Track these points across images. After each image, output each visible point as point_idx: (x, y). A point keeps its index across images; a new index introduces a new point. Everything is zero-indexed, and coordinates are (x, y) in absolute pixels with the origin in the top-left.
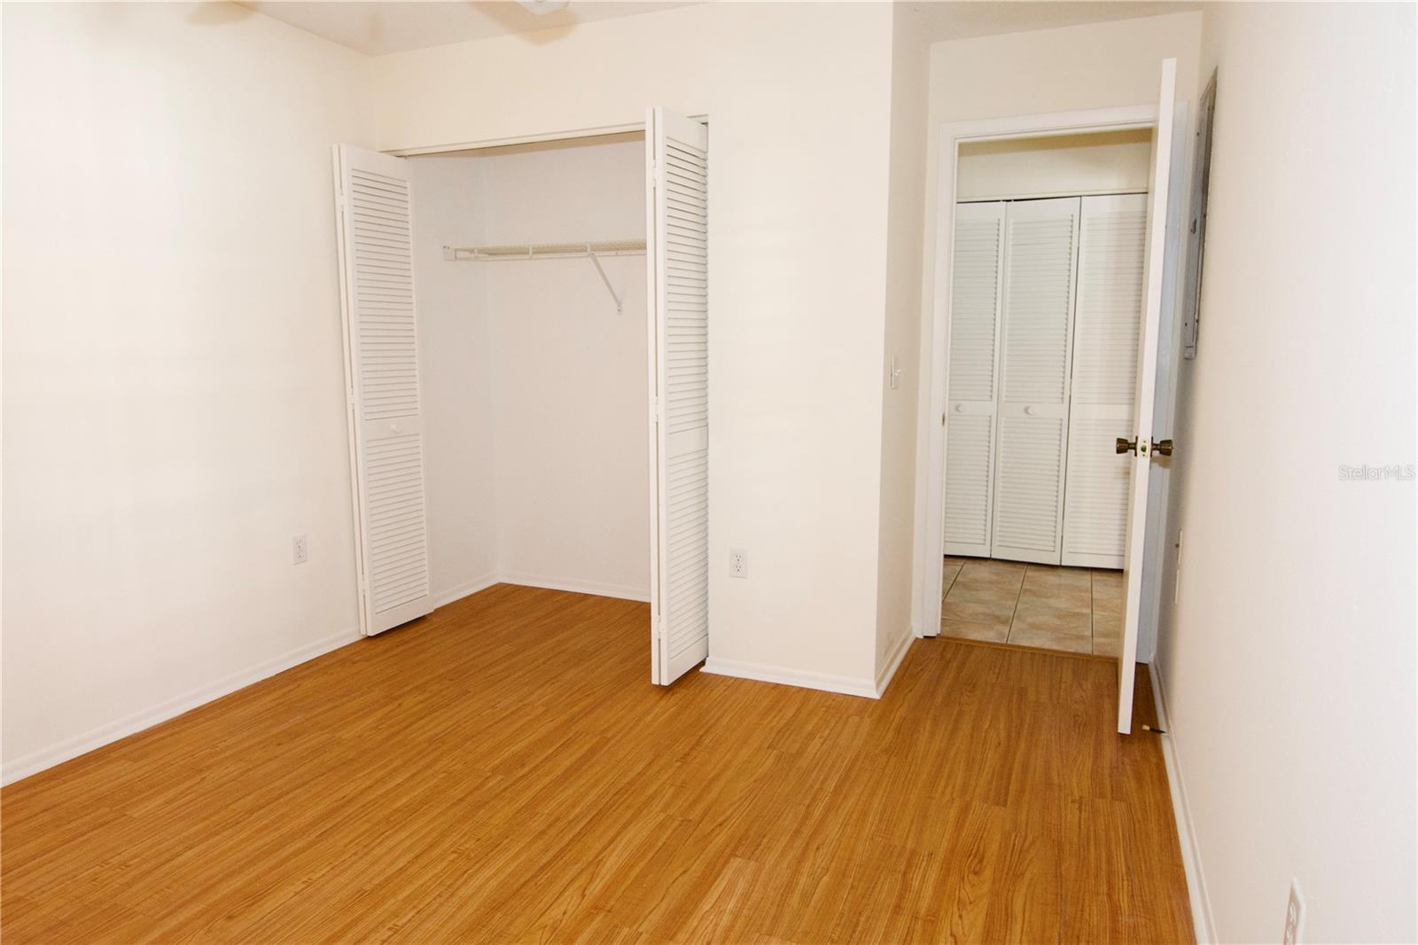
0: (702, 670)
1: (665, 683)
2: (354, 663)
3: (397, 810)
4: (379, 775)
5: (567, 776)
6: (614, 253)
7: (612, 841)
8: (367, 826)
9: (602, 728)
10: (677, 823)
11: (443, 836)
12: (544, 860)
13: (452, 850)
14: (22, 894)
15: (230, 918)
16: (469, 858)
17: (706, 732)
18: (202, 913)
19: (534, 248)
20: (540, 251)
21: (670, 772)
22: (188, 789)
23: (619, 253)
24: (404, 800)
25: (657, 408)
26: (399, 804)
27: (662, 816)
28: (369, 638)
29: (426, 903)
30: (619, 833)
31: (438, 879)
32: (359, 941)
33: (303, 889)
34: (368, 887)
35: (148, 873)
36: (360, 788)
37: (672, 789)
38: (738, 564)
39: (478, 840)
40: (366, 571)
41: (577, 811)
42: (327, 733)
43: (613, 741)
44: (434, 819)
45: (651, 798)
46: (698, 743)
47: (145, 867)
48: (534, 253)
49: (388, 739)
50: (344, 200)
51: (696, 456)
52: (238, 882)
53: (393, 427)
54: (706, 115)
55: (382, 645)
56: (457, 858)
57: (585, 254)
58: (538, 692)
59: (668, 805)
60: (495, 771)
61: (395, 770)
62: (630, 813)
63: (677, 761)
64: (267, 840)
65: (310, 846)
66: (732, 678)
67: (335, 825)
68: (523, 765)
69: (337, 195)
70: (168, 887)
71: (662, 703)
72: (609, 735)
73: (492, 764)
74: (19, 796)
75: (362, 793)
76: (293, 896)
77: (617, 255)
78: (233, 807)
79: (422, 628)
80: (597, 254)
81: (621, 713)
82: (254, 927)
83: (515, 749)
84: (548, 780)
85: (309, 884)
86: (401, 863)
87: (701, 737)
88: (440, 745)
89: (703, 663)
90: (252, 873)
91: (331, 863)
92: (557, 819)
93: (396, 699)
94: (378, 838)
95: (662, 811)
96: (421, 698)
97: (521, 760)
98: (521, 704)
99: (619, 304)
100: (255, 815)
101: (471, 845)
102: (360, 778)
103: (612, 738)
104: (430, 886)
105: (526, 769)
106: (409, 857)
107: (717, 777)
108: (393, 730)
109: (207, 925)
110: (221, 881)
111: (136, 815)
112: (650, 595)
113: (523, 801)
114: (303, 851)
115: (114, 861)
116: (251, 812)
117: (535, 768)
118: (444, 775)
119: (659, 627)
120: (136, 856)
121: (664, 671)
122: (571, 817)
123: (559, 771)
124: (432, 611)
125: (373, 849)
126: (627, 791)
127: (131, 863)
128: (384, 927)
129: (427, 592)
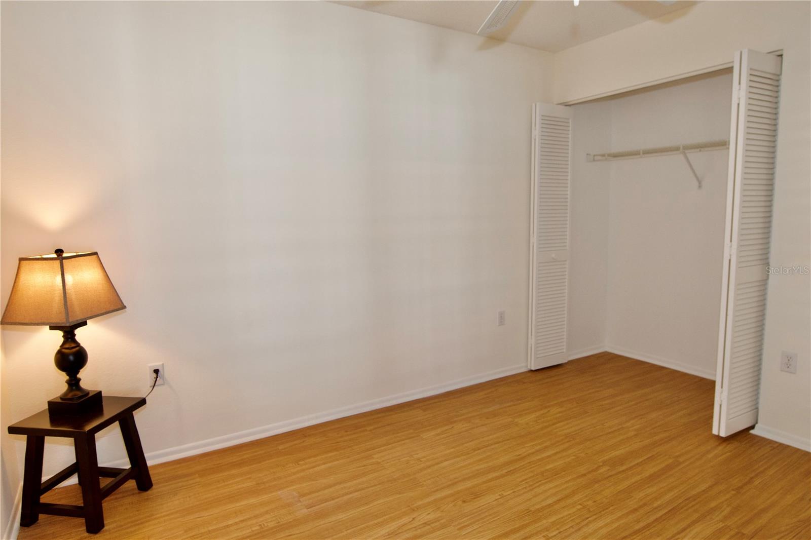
0: (752, 432)
1: (723, 434)
2: (524, 383)
3: (547, 470)
4: (538, 447)
5: (652, 478)
6: (698, 150)
7: (684, 530)
8: (531, 474)
9: (677, 454)
10: (732, 533)
11: (574, 493)
12: (637, 527)
13: (579, 503)
14: (379, 461)
15: (464, 502)
16: (589, 511)
17: (757, 475)
18: (452, 495)
19: (643, 151)
20: (648, 152)
21: (728, 496)
22: (446, 430)
23: (702, 149)
24: (551, 466)
25: (731, 250)
26: (548, 467)
27: (721, 525)
28: (532, 371)
29: (564, 529)
30: (689, 526)
31: (571, 517)
32: (526, 538)
33: (499, 499)
34: (533, 509)
35: (429, 467)
36: (528, 452)
37: (729, 509)
38: (788, 363)
39: (595, 502)
40: (533, 333)
41: (659, 502)
42: (511, 418)
43: (684, 465)
44: (567, 482)
45: (713, 510)
46: (750, 481)
47: (428, 464)
48: (643, 154)
49: (542, 429)
50: (536, 132)
51: (758, 284)
52: (468, 484)
53: (553, 256)
54: (782, 50)
55: (539, 376)
56: (581, 508)
57: (678, 152)
58: (632, 422)
59: (726, 518)
60: (605, 463)
61: (546, 447)
62: (696, 516)
63: (733, 490)
64: (482, 466)
65: (502, 476)
66: (777, 442)
67: (515, 469)
68: (622, 464)
69: (533, 130)
70: (437, 477)
71: (721, 448)
72: (681, 460)
73: (602, 459)
74: (379, 415)
75: (529, 455)
76: (494, 501)
77: (700, 151)
78: (466, 445)
79: (560, 371)
80: (686, 151)
81: (689, 448)
82: (475, 510)
83: (618, 453)
84: (638, 478)
85: (502, 497)
86: (549, 501)
87: (752, 478)
88: (572, 439)
89: (753, 427)
90: (475, 481)
91: (512, 489)
92: (645, 504)
93: (546, 407)
94: (537, 482)
95: (721, 521)
96: (560, 410)
97: (621, 460)
98: (620, 427)
99: (700, 182)
100: (476, 452)
101: (590, 502)
102: (527, 447)
103: (684, 462)
104: (566, 520)
105: (624, 468)
106: (555, 499)
107: (764, 511)
108: (545, 424)
109: (454, 501)
110: (460, 481)
111: (424, 437)
112: (715, 375)
113: (621, 487)
114: (499, 478)
115: (415, 456)
116: (474, 450)
117: (631, 468)
118: (573, 457)
119: (721, 396)
120: (424, 457)
121: (722, 426)
122: (655, 505)
123: (647, 474)
124: (566, 361)
125: (535, 488)
126: (695, 500)
127: (422, 460)
128: (541, 534)
129: (565, 350)
